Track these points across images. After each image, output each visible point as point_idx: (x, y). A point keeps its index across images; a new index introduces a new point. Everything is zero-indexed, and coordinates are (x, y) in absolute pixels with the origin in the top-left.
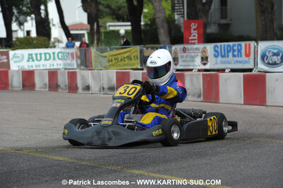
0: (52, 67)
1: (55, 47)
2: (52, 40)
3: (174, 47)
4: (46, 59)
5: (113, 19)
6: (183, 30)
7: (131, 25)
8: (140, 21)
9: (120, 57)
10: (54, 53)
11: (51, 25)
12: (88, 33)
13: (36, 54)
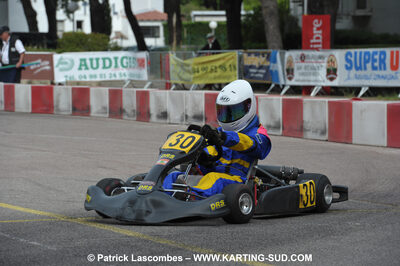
0: (113, 78)
2: (113, 35)
3: (288, 54)
4: (104, 67)
5: (201, 5)
6: (300, 24)
7: (226, 15)
8: (240, 10)
9: (209, 66)
10: (116, 59)
11: (112, 14)
12: (165, 26)
13: (91, 60)
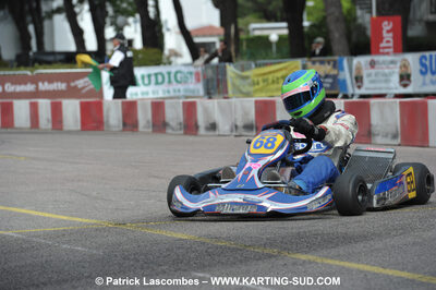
0: (167, 95)
1: (170, 63)
2: (166, 52)
3: (356, 60)
4: (157, 83)
5: (260, 18)
6: (369, 33)
7: (289, 28)
8: (302, 21)
9: (270, 77)
10: (169, 73)
11: (164, 30)
12: (221, 41)
13: (143, 76)
